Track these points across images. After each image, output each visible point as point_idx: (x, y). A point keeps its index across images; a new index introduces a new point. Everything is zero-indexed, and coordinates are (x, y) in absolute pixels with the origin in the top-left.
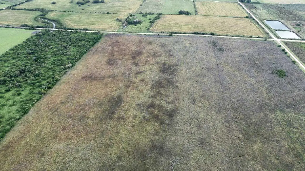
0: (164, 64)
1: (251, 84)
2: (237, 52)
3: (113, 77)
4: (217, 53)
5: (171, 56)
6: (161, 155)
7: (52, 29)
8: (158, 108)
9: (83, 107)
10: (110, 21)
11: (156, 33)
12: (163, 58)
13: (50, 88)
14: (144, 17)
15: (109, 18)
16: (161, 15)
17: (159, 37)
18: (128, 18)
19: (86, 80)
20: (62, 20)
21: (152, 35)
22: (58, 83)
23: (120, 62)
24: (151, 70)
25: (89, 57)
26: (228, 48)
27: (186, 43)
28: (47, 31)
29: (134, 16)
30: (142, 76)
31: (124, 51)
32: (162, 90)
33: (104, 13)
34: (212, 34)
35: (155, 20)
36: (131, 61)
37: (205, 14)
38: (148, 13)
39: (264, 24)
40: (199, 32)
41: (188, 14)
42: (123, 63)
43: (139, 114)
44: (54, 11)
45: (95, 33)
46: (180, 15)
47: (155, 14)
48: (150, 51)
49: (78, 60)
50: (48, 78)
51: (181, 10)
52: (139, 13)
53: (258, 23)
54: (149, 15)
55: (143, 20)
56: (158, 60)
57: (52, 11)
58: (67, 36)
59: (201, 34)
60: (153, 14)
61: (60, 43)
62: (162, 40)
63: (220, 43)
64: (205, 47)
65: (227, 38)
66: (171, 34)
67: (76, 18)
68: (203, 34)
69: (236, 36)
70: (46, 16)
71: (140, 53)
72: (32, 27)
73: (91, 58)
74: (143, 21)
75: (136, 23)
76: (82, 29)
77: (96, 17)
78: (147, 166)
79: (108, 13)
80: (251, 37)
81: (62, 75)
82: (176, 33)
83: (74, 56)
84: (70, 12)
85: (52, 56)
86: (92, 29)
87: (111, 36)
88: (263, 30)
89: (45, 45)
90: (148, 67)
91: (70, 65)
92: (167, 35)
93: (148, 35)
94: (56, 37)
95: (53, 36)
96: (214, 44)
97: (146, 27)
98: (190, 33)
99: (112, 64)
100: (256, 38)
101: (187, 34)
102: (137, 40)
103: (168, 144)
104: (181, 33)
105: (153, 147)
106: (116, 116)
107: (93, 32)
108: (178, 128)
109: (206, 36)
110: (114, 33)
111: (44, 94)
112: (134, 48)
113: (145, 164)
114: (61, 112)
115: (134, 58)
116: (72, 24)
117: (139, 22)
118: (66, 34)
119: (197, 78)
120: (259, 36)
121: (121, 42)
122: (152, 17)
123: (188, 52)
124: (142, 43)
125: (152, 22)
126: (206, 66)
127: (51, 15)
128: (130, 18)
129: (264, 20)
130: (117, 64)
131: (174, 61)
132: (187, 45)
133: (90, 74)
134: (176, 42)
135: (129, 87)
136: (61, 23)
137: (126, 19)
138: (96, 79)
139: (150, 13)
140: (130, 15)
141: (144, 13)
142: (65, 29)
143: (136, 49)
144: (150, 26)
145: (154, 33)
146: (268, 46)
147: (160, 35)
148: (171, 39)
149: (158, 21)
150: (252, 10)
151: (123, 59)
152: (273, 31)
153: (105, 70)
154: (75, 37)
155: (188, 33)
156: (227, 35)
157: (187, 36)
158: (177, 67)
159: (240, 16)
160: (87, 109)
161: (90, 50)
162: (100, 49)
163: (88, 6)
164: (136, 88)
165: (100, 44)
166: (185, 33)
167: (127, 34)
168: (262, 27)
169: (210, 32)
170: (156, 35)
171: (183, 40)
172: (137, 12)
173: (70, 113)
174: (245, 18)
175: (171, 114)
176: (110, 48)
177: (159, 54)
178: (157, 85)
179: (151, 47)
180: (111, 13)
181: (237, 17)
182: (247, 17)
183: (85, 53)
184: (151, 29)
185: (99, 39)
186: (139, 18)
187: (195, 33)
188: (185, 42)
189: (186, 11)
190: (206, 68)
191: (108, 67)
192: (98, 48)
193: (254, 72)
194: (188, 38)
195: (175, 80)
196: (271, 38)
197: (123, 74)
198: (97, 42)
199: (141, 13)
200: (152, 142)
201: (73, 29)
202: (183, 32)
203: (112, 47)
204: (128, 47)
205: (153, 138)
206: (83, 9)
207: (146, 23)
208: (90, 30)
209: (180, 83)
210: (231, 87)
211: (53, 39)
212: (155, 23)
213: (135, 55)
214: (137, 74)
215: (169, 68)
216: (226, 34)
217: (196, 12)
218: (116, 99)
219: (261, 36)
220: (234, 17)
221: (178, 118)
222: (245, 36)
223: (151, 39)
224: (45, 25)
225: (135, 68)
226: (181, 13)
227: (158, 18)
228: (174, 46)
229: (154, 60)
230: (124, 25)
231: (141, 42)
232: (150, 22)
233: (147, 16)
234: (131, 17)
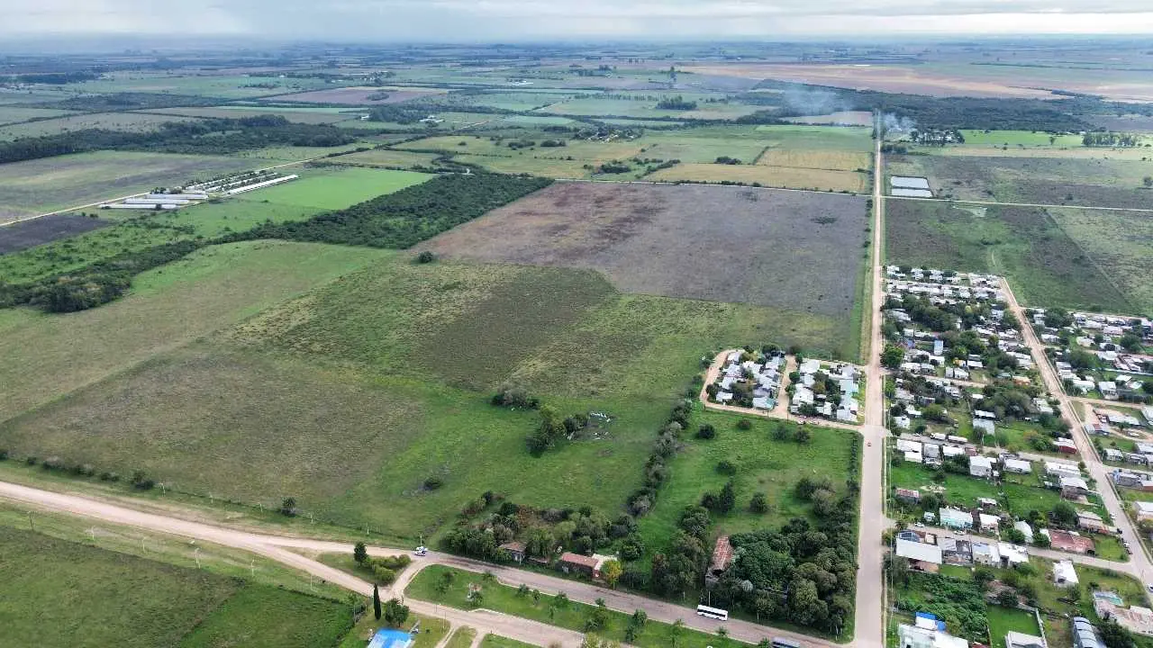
0: (646, 208)
2: (780, 203)
3: (561, 214)
4: (743, 201)
7: (466, 174)
11: (651, 182)
12: (646, 203)
13: (474, 217)
14: (639, 165)
15: (571, 165)
16: (675, 163)
17: (654, 185)
18: (607, 165)
19: (523, 215)
20: (484, 165)
21: (642, 184)
22: (485, 215)
23: (576, 204)
24: (620, 211)
26: (768, 199)
27: (698, 193)
28: (458, 176)
29: (620, 163)
30: (604, 215)
31: (586, 196)
32: (627, 223)
33: (562, 159)
34: (756, 185)
35: (660, 168)
36: (592, 204)
37: (772, 163)
38: (650, 159)
39: (885, 180)
40: (731, 181)
41: (734, 162)
42: (579, 205)
44: (464, 154)
45: (541, 179)
46: (717, 163)
47: (664, 162)
49: (511, 201)
52: (632, 160)
54: (650, 163)
56: (637, 204)
57: (461, 154)
59: (734, 185)
60: (661, 161)
62: (658, 188)
64: (728, 197)
66: (677, 183)
67: (508, 163)
68: (741, 184)
70: (451, 159)
71: (610, 199)
72: (431, 168)
73: (530, 201)
74: (635, 169)
75: (619, 171)
76: (518, 175)
77: (545, 163)
79: (569, 159)
80: (831, 191)
81: (490, 210)
82: (688, 182)
83: (506, 197)
84: (496, 156)
86: (535, 175)
87: (568, 184)
90: (617, 209)
91: (501, 203)
92: (669, 184)
93: (635, 183)
94: (475, 181)
95: (468, 180)
96: (748, 194)
97: (637, 176)
98: (715, 184)
99: (563, 206)
100: (840, 192)
101: (708, 183)
102: (614, 187)
104: (698, 183)
106: (558, 234)
107: (537, 178)
109: (744, 186)
110: (574, 181)
111: (468, 220)
112: (603, 194)
115: (599, 202)
116: (498, 169)
117: (627, 170)
119: (685, 218)
122: (656, 165)
123: (693, 199)
125: (651, 171)
126: (710, 211)
127: (461, 159)
128: (612, 165)
129: (893, 175)
130: (569, 206)
131: (665, 205)
133: (529, 211)
134: (680, 191)
135: (581, 220)
136: (481, 168)
137: (603, 166)
138: (536, 214)
139: (655, 160)
140: (614, 161)
141: (643, 160)
142: (488, 174)
143: (606, 195)
144: (646, 174)
145: (648, 181)
147: (657, 184)
148: (675, 188)
149: (665, 169)
151: (581, 202)
152: (888, 187)
153: (550, 209)
154: (506, 182)
155: (712, 183)
157: (705, 186)
158: (663, 210)
159: (846, 169)
160: (522, 230)
161: (530, 195)
162: (546, 194)
163: (532, 149)
165: (548, 189)
167: (597, 182)
169: (751, 183)
170: (650, 184)
171: (695, 189)
172: (629, 159)
174: (855, 171)
176: (563, 193)
177: (642, 200)
178: (623, 220)
179: (633, 194)
180: (577, 159)
181: (838, 170)
182: (860, 171)
183: (523, 196)
184: (646, 177)
185: (548, 185)
186: (629, 165)
187: (724, 184)
188: (697, 191)
189: (733, 158)
191: (556, 207)
192: (544, 193)
195: (651, 218)
196: (871, 194)
197: (576, 212)
198: (544, 187)
199: (636, 160)
201: (502, 175)
202: (702, 182)
203: (566, 193)
204: (594, 193)
206: (521, 153)
207: (643, 169)
208: (533, 177)
209: (656, 220)
212: (657, 172)
213: (602, 200)
214: (597, 213)
215: (649, 210)
216: (778, 187)
217: (755, 161)
219: (853, 191)
220: (831, 170)
222: (819, 190)
223: (637, 187)
224: (453, 169)
225: (596, 209)
226: (720, 161)
227: (668, 167)
228: (674, 194)
229: (630, 204)
230: (596, 172)
231: (618, 190)
232: (648, 170)
233: (646, 164)
234: (614, 164)
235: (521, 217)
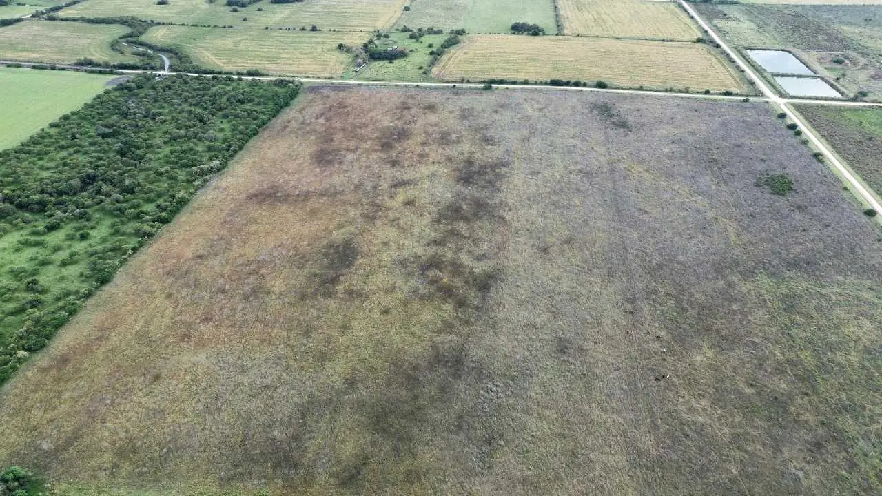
0: (470, 162)
1: (698, 211)
2: (665, 131)
3: (332, 194)
4: (612, 133)
5: (488, 140)
6: (457, 376)
7: (162, 72)
8: (450, 268)
9: (255, 268)
10: (319, 50)
11: (448, 82)
12: (466, 147)
13: (163, 221)
14: (414, 40)
15: (318, 43)
16: (461, 35)
17: (456, 92)
18: (370, 42)
19: (260, 203)
20: (190, 49)
21: (436, 88)
22: (186, 210)
23: (350, 157)
24: (433, 176)
25: (266, 145)
26: (644, 120)
27: (530, 109)
28: (148, 79)
29: (386, 36)
30: (410, 193)
31: (360, 128)
32: (462, 227)
33: (303, 30)
34: (601, 85)
35: (446, 48)
36: (378, 154)
37: (582, 31)
38: (425, 28)
39: (746, 59)
40: (564, 80)
41: (535, 31)
42: (357, 159)
43: (400, 282)
44: (164, 24)
45: (280, 83)
46: (514, 34)
47: (444, 32)
48: (431, 129)
49: (235, 152)
50: (159, 196)
51: (518, 22)
52: (400, 29)
53: (728, 55)
54: (427, 36)
55: (411, 49)
56: (452, 151)
57: (159, 24)
58: (204, 89)
59: (571, 86)
60: (440, 32)
61: (186, 107)
62: (465, 101)
63: (623, 108)
64: (579, 117)
65: (642, 97)
66: (489, 84)
67: (227, 42)
68: (577, 84)
69: (666, 91)
70: (144, 38)
71: (402, 135)
72: (107, 65)
73: (270, 148)
74: (411, 51)
75: (391, 57)
76: (245, 72)
77: (281, 42)
78: (421, 401)
79: (314, 29)
80: (707, 92)
81: (196, 190)
82: (501, 82)
83: (225, 140)
84: (209, 26)
85: (165, 143)
86: (271, 73)
87: (325, 92)
88: (740, 74)
89: (143, 112)
90: (425, 170)
91: (215, 163)
92: (476, 88)
93: (425, 88)
94: (175, 93)
95: (164, 90)
96: (605, 110)
97: (421, 68)
98: (541, 83)
99: (330, 162)
100: (720, 94)
101: (532, 84)
102: (396, 100)
103: (475, 352)
104: (515, 83)
105: (437, 359)
106: (340, 288)
107: (274, 79)
108: (500, 315)
109: (584, 89)
110: (333, 83)
111: (150, 235)
112: (387, 122)
113: (416, 398)
114: (196, 280)
115: (386, 146)
116: (214, 59)
117: (401, 55)
118: (200, 84)
119: (554, 198)
120: (729, 90)
121: (351, 104)
122: (438, 41)
123: (533, 131)
124: (408, 108)
125: (436, 55)
126: (579, 167)
127: (157, 36)
128: (376, 42)
129: (746, 48)
130: (341, 163)
131: (496, 153)
132: (530, 112)
133: (272, 188)
134: (502, 106)
135: (373, 219)
136: (187, 56)
137: (365, 46)
138: (286, 198)
139: (432, 29)
140: (377, 33)
141: (415, 30)
142: (196, 73)
143: (392, 124)
144: (432, 64)
145: (443, 81)
146: (751, 117)
147: (459, 88)
148: (490, 98)
149: (452, 50)
150: (715, 22)
151: (357, 148)
152: (769, 76)
153: (310, 178)
154: (225, 93)
155: (536, 83)
156: (641, 88)
157: (531, 90)
158: (504, 170)
159: (679, 38)
160: (264, 271)
161: (268, 127)
162: (294, 124)
163: (258, 9)
164: (394, 222)
165: (294, 111)
166: (526, 83)
167: (368, 86)
168: (738, 67)
169: (596, 80)
170: (448, 87)
171: (521, 101)
172: (396, 27)
173: (222, 281)
174: (693, 42)
175: (484, 284)
176: (322, 120)
177: (454, 136)
178: (450, 213)
179: (433, 118)
180: (324, 29)
181: (671, 41)
182: (699, 41)
183: (256, 133)
184: (435, 70)
185: (292, 98)
186: (400, 42)
187: (554, 83)
188: (527, 106)
189: (531, 23)
190: (580, 171)
191: (318, 170)
192: (289, 122)
193: (707, 181)
194: (536, 95)
195: (496, 201)
196: (762, 95)
197: (358, 187)
198: (287, 105)
199: (405, 30)
200: (435, 347)
201: (220, 73)
202: (523, 80)
203: (328, 120)
204: (372, 118)
205: (439, 339)
206: (245, 20)
207: (420, 57)
208: (267, 75)
209: (510, 210)
210: (646, 217)
211: (165, 99)
212: (445, 57)
213: (390, 140)
214: (395, 186)
215: (481, 172)
216: (637, 86)
217: (558, 26)
218: (341, 249)
219: (735, 90)
220: (663, 40)
221: (503, 293)
222: (690, 90)
223: (432, 98)
224: (143, 61)
225: (390, 173)
226: (517, 29)
227: (454, 44)
228: (496, 117)
229: (440, 150)
230: (359, 60)
231: (406, 106)
232: (432, 53)
233: (423, 39)
234: (378, 39)
235: (256, 211)
